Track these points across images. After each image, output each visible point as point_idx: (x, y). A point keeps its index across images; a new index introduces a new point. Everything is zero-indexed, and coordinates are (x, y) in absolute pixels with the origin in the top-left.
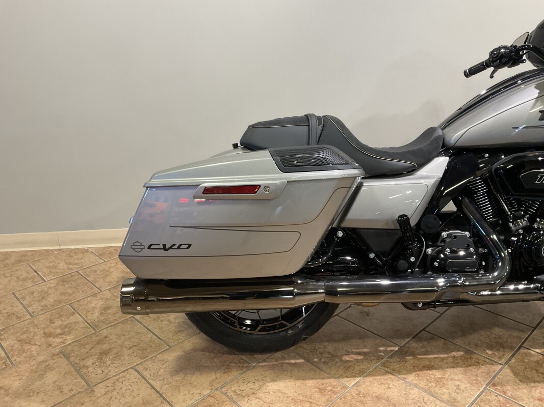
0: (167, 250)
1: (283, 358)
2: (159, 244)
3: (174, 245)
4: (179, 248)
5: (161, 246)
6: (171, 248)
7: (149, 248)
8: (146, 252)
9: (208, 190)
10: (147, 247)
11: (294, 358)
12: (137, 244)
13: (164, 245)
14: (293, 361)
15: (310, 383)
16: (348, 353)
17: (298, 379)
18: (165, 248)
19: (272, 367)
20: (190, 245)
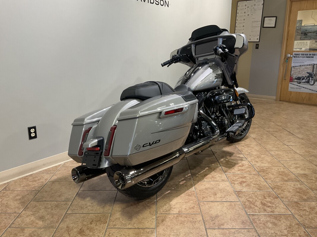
0: (151, 145)
1: (162, 194)
2: (147, 144)
3: (154, 142)
4: (156, 143)
5: (148, 144)
6: (152, 144)
7: (143, 146)
8: (142, 149)
9: (167, 113)
10: (142, 146)
11: (167, 191)
12: (138, 146)
13: (150, 143)
14: (167, 193)
15: (183, 195)
16: (180, 182)
17: (177, 196)
18: (150, 145)
19: (163, 198)
20: (160, 140)
